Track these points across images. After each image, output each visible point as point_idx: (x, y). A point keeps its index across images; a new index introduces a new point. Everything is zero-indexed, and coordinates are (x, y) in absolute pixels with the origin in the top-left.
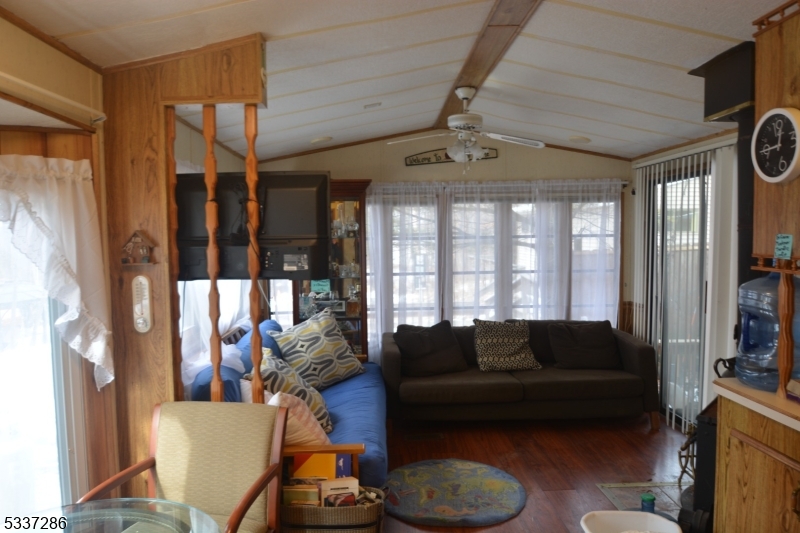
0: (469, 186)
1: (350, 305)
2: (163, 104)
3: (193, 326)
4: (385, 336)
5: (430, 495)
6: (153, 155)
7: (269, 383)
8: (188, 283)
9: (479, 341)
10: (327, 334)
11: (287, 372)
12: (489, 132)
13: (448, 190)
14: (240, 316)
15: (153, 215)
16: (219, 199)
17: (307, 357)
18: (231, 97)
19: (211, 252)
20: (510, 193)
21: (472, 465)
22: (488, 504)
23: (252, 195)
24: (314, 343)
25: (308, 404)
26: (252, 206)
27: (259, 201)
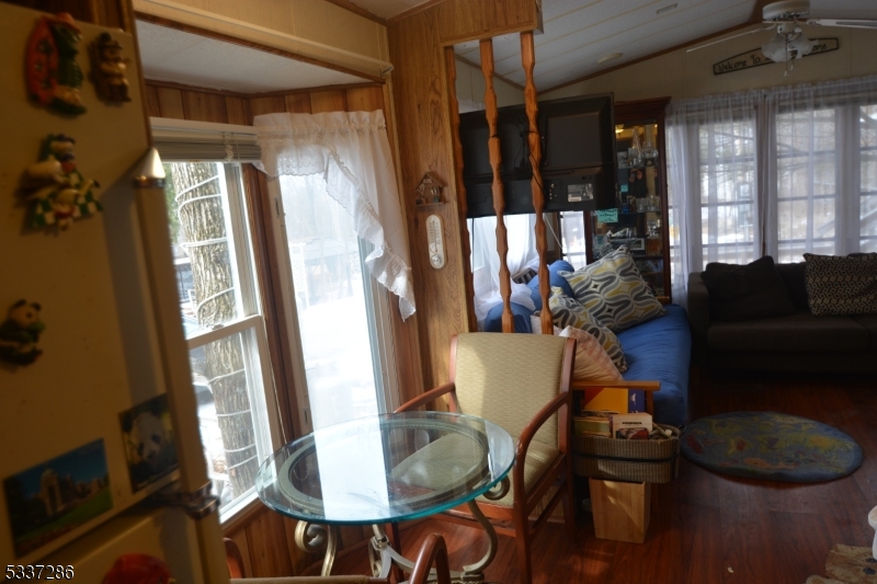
0: (799, 90)
1: (649, 242)
2: (442, 45)
3: (483, 266)
4: (691, 276)
5: (740, 447)
6: (437, 98)
7: (560, 320)
8: (476, 220)
9: (811, 280)
10: (623, 274)
11: (579, 311)
12: (819, 18)
13: (770, 98)
14: (530, 257)
15: (440, 156)
16: (500, 134)
17: (601, 297)
18: (507, 28)
19: (496, 188)
20: (857, 92)
21: (796, 420)
22: (812, 461)
23: (533, 126)
24: (609, 283)
25: (601, 342)
26: (533, 138)
27: (540, 132)
